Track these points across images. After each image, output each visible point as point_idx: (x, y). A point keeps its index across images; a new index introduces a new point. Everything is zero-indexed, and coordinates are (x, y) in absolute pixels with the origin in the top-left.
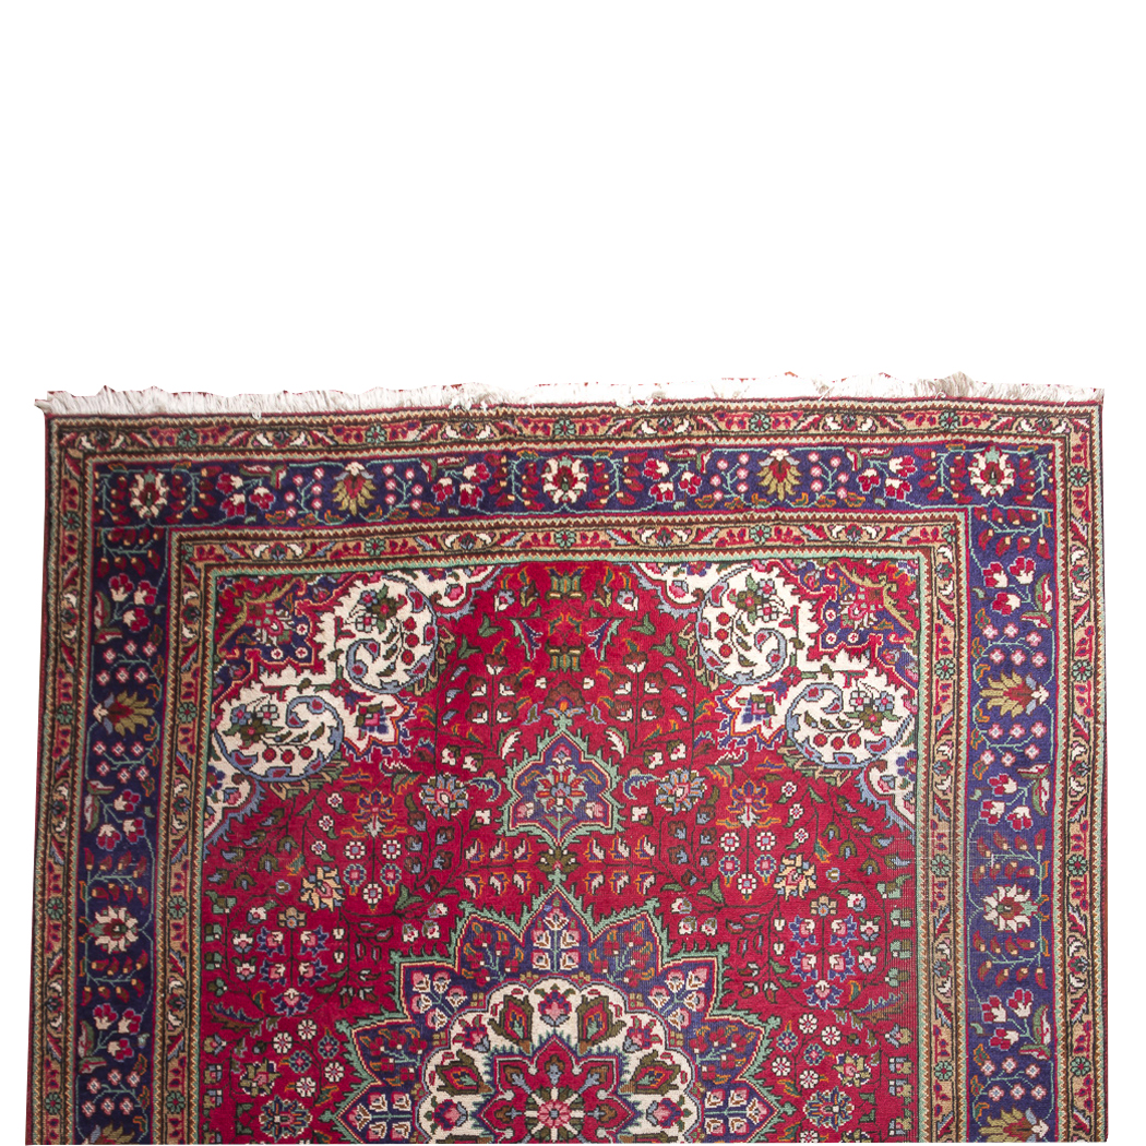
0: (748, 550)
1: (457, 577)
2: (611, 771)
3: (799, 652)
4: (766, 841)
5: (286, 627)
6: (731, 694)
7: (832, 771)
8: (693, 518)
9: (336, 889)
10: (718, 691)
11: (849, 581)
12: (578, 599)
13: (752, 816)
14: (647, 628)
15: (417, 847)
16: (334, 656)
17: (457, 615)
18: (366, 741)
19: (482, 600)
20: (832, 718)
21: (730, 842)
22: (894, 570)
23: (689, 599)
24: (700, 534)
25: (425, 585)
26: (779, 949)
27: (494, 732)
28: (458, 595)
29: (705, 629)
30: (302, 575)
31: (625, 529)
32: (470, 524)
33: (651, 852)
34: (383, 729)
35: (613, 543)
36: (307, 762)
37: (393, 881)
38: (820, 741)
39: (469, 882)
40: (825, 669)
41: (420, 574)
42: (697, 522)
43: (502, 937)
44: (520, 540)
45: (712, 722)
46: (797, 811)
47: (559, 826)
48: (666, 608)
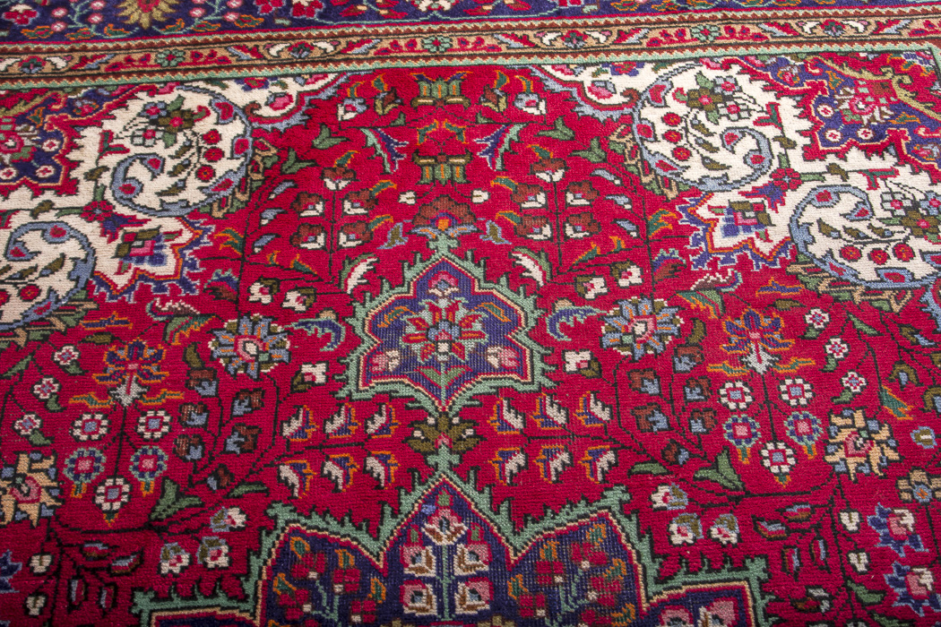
0: (693, 49)
1: (284, 86)
2: (525, 305)
3: (790, 152)
4: (798, 393)
5: (27, 142)
6: (700, 203)
7: (881, 291)
8: (612, 20)
9: (48, 489)
10: (679, 199)
11: (840, 74)
12: (459, 105)
13: (765, 357)
14: (562, 132)
15: (199, 420)
16: (93, 175)
17: (281, 126)
18: (129, 275)
19: (319, 111)
20: (862, 226)
21: (736, 396)
22: (902, 61)
23: (617, 99)
24: (622, 36)
25: (236, 95)
26: (860, 561)
27: (336, 259)
28: (285, 105)
29: (648, 131)
30: (61, 89)
31: (519, 34)
32: (304, 34)
33: (605, 415)
34: (159, 260)
35: (503, 47)
36: (27, 305)
37: (152, 472)
38: (850, 253)
39: (286, 472)
40: (833, 169)
41: (232, 84)
42: (617, 24)
43: (345, 560)
44: (374, 47)
45: (677, 236)
46: (837, 348)
47: (443, 381)
48: (588, 110)
